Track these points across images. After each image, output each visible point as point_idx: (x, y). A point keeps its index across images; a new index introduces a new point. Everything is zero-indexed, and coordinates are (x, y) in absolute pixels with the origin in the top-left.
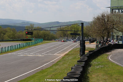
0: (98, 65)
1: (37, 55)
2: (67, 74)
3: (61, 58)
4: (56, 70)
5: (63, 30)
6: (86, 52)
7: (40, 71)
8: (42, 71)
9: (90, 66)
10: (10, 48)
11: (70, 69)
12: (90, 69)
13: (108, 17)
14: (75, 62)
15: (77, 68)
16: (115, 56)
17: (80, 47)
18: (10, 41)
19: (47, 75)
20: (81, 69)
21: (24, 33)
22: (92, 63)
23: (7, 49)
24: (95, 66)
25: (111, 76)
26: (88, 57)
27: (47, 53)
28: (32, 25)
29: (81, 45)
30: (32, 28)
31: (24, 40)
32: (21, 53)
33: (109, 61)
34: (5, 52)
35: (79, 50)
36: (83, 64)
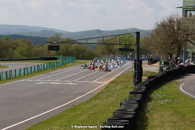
0: (163, 99)
1: (66, 83)
2: (114, 112)
3: (104, 87)
4: (95, 106)
5: (107, 43)
6: (144, 78)
7: (70, 107)
8: (74, 108)
9: (150, 100)
10: (22, 71)
11: (119, 105)
12: (150, 105)
13: (179, 22)
14: (126, 94)
15: (129, 103)
16: (189, 84)
17: (134, 70)
18: (23, 60)
19: (81, 115)
20: (136, 105)
21: (46, 47)
22: (152, 95)
23: (18, 73)
24: (157, 101)
25: (184, 116)
26: (146, 86)
27: (82, 79)
28: (58, 35)
29: (135, 67)
30: (58, 39)
31: (45, 59)
32: (40, 80)
33: (180, 93)
34: (16, 78)
35: (132, 74)
36: (139, 97)
